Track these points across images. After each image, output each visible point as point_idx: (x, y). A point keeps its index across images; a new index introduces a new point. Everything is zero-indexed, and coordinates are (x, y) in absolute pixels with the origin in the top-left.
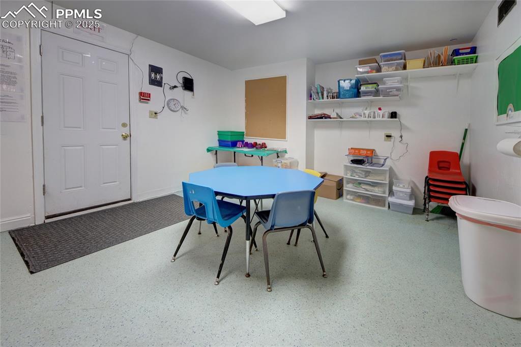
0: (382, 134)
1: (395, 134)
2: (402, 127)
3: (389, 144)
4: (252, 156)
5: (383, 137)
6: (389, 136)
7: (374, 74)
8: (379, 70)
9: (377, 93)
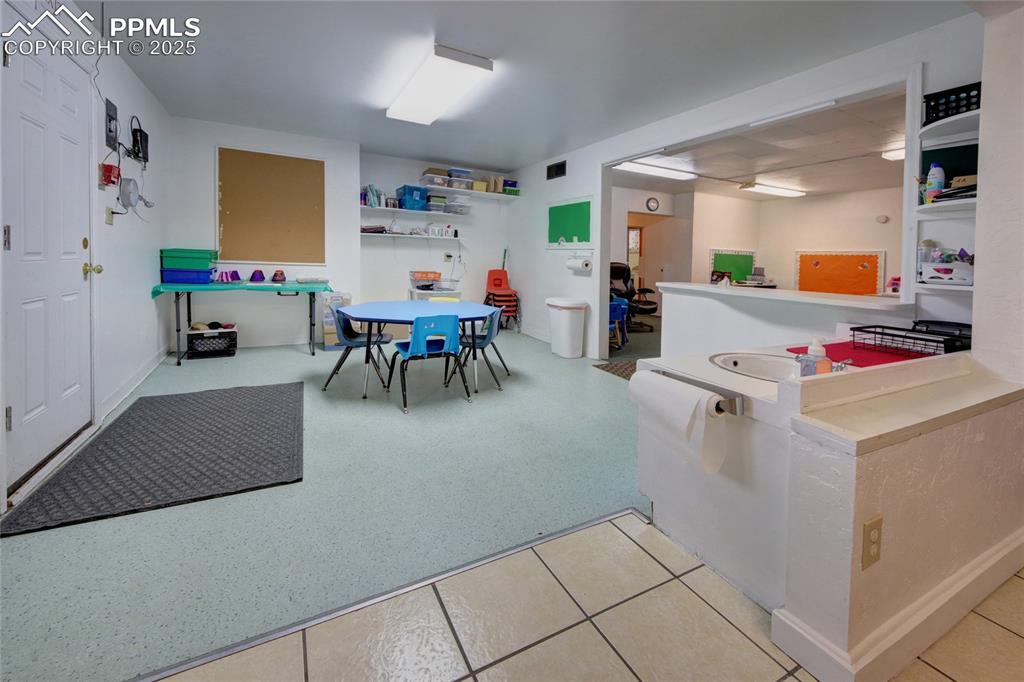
0: (442, 254)
1: (454, 254)
2: (460, 246)
3: (449, 265)
4: (297, 293)
5: (443, 257)
6: (449, 256)
7: (445, 188)
8: (450, 184)
9: (447, 209)
